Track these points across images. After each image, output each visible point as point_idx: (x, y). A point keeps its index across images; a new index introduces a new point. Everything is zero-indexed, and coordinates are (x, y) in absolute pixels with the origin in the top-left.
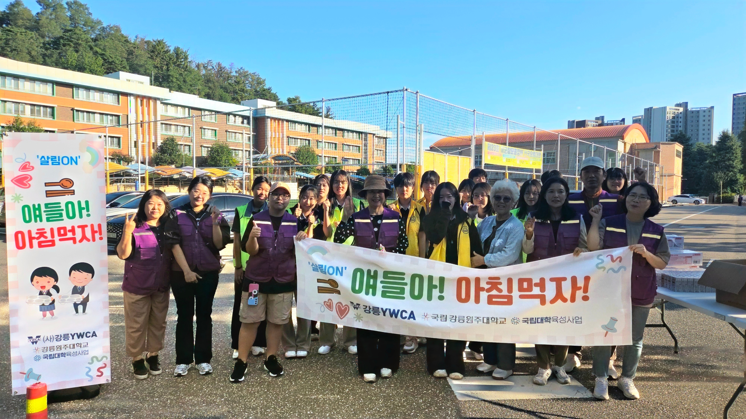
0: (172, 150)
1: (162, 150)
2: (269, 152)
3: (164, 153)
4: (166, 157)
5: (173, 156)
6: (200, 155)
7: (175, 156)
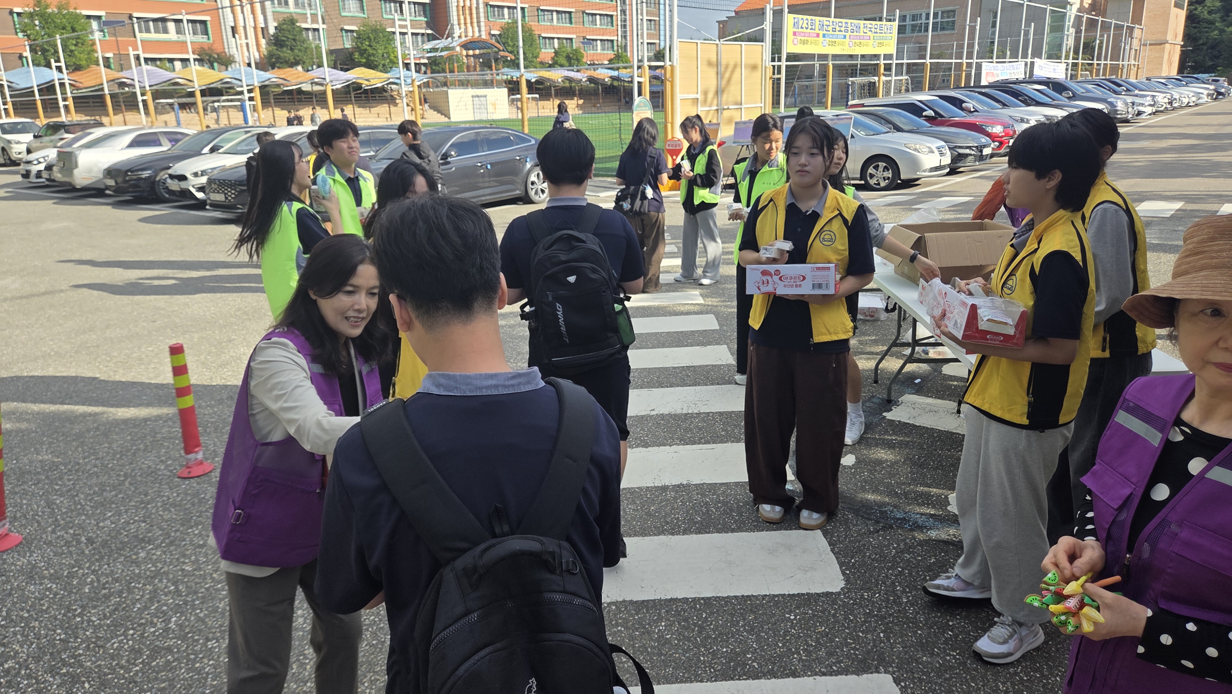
0: (294, 40)
1: (277, 42)
2: (456, 35)
3: (282, 46)
4: (286, 53)
5: (296, 51)
6: (341, 47)
7: (300, 50)
